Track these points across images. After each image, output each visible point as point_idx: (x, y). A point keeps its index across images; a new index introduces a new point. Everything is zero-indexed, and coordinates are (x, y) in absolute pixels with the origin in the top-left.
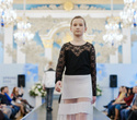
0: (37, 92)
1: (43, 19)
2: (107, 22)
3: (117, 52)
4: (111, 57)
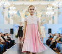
1: (21, 5)
2: (48, 7)
4: (49, 21)
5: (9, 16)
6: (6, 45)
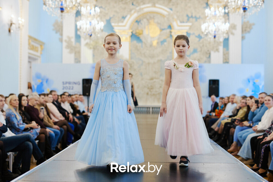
2: (208, 5)
3: (221, 48)
5: (78, 37)
6: (68, 130)
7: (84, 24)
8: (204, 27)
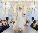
0: (12, 22)
3: (34, 11)
7: (7, 6)
8: (30, 7)
